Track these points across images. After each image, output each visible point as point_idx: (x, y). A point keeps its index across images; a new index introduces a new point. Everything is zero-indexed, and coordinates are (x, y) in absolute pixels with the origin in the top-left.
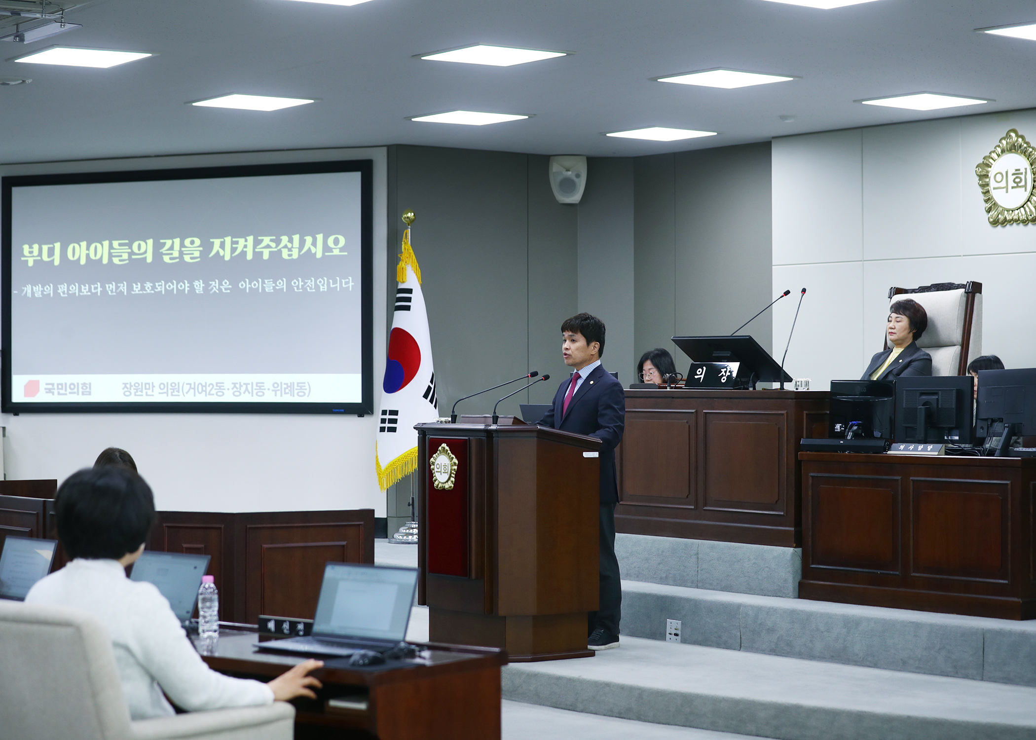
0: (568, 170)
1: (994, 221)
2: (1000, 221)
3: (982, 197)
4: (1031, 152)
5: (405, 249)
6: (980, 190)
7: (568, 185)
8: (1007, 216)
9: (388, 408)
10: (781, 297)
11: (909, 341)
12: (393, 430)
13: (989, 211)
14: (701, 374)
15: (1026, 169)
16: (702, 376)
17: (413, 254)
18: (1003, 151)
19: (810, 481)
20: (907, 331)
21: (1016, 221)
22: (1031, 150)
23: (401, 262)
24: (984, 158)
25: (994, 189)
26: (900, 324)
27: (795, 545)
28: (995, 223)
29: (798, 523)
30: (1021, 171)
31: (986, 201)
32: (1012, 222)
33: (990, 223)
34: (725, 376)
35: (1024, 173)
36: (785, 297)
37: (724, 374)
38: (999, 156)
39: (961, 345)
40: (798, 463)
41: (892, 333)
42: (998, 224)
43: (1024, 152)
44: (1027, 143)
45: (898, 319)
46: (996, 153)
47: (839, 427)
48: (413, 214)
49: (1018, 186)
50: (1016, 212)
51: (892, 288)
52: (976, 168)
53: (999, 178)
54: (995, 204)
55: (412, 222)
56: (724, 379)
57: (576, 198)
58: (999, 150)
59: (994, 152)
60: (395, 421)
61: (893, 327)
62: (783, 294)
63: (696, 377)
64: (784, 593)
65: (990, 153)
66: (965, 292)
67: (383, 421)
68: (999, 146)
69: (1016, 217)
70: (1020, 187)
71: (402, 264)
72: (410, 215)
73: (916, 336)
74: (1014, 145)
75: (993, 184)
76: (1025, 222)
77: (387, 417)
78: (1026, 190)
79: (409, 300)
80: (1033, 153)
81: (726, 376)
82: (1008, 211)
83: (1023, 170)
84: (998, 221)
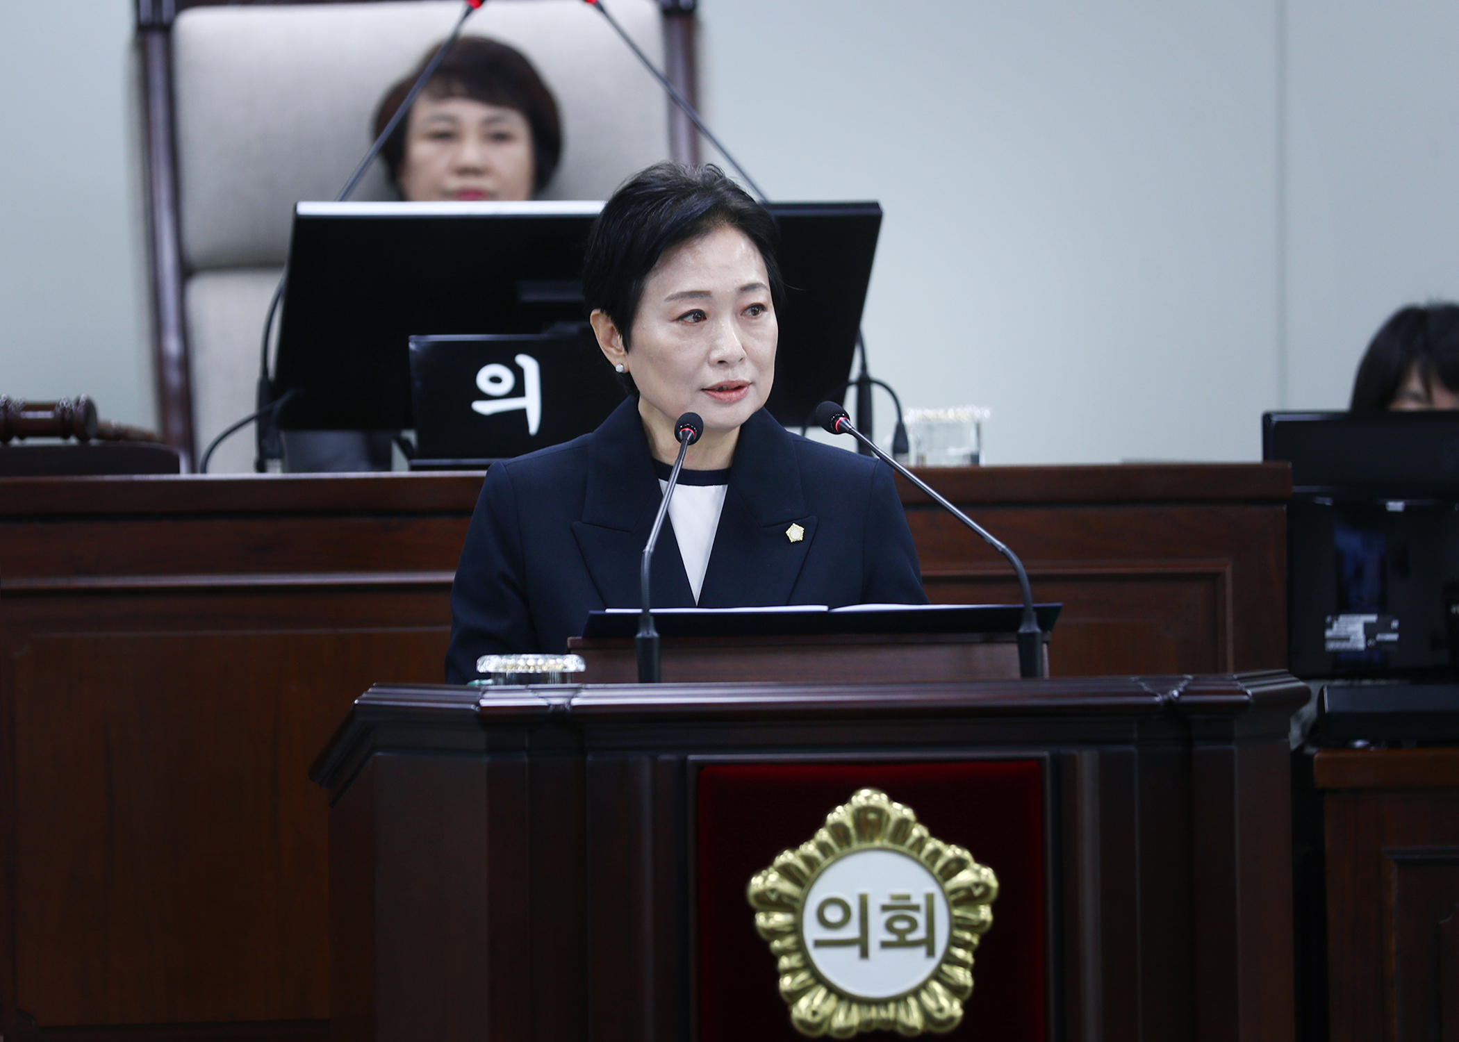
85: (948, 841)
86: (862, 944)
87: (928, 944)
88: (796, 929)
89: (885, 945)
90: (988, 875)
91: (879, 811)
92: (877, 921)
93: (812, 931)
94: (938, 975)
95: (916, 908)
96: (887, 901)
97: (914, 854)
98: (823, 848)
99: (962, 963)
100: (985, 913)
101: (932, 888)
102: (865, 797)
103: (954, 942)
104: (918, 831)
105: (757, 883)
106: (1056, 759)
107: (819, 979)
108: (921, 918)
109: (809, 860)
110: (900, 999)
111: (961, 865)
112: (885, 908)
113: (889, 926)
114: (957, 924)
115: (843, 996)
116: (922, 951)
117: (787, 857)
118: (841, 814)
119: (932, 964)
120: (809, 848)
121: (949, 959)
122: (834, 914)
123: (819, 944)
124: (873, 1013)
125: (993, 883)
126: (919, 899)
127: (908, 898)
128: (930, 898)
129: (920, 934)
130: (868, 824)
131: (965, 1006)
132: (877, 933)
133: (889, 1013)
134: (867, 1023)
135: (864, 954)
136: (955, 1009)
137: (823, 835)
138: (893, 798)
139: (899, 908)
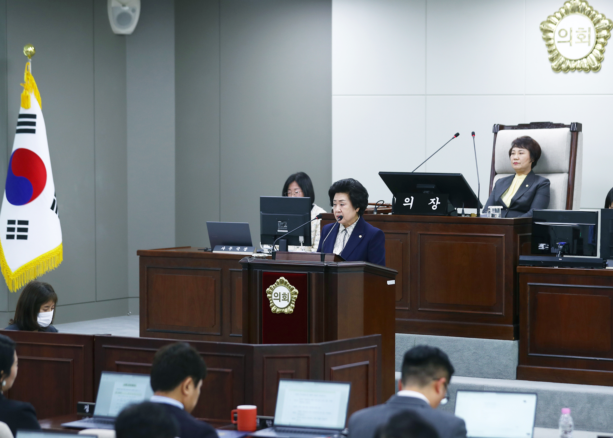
0: (124, 5)
1: (557, 68)
2: (562, 68)
3: (546, 49)
4: (595, 15)
5: (28, 79)
6: (544, 43)
7: (124, 18)
8: (570, 65)
9: (17, 219)
10: (453, 138)
11: (529, 170)
12: (25, 237)
13: (552, 60)
14: (410, 202)
15: (590, 29)
16: (411, 204)
17: (35, 85)
18: (567, 12)
19: (529, 289)
20: (528, 161)
21: (579, 69)
22: (594, 13)
23: (24, 91)
24: (549, 17)
25: (559, 42)
26: (523, 155)
27: (514, 338)
28: (558, 69)
29: (516, 321)
30: (585, 30)
31: (550, 52)
32: (574, 70)
33: (553, 69)
34: (435, 204)
35: (587, 31)
36: (455, 138)
37: (434, 203)
38: (563, 16)
39: (569, 173)
40: (516, 275)
41: (517, 163)
42: (560, 70)
43: (589, 14)
44: (591, 7)
45: (521, 152)
46: (561, 13)
47: (543, 246)
48: (33, 48)
49: (582, 42)
50: (579, 61)
51: (495, 125)
52: (541, 24)
53: (563, 33)
54: (558, 55)
55: (32, 55)
56: (434, 207)
57: (129, 30)
58: (563, 11)
59: (558, 12)
60: (26, 230)
61: (518, 158)
62: (453, 136)
63: (404, 205)
64: (504, 376)
65: (555, 13)
66: (570, 131)
67: (9, 230)
68: (563, 8)
69: (579, 66)
70: (584, 42)
71: (26, 93)
72: (31, 49)
73: (533, 165)
74: (578, 7)
75: (557, 38)
76: (586, 70)
77: (16, 226)
78: (589, 45)
79: (34, 124)
80: (596, 16)
81: (437, 204)
82: (571, 60)
83: (587, 29)
84: (561, 68)
85: (292, 285)
86: (279, 299)
87: (288, 300)
88: (271, 297)
89: (282, 300)
90: (297, 291)
91: (283, 280)
92: (282, 296)
93: (273, 297)
94: (289, 305)
95: (286, 295)
96: (283, 294)
97: (287, 287)
98: (276, 285)
99: (293, 304)
100: (296, 296)
101: (289, 292)
102: (281, 278)
103: (291, 300)
104: (288, 283)
105: (268, 289)
106: (309, 273)
107: (275, 305)
108: (287, 296)
109: (274, 287)
110: (284, 308)
111: (293, 289)
112: (282, 295)
113: (283, 297)
114: (292, 298)
115: (278, 307)
116: (287, 301)
117: (271, 286)
118: (278, 280)
119: (288, 303)
120: (274, 285)
121: (291, 303)
122: (276, 295)
123: (274, 299)
124: (281, 310)
125: (298, 292)
126: (287, 294)
127: (285, 293)
128: (288, 293)
129: (287, 299)
130: (282, 282)
131: (294, 310)
132: (282, 298)
133: (283, 310)
134: (281, 311)
135: (280, 301)
136: (292, 310)
137: (276, 283)
138: (286, 279)
139: (284, 294)
